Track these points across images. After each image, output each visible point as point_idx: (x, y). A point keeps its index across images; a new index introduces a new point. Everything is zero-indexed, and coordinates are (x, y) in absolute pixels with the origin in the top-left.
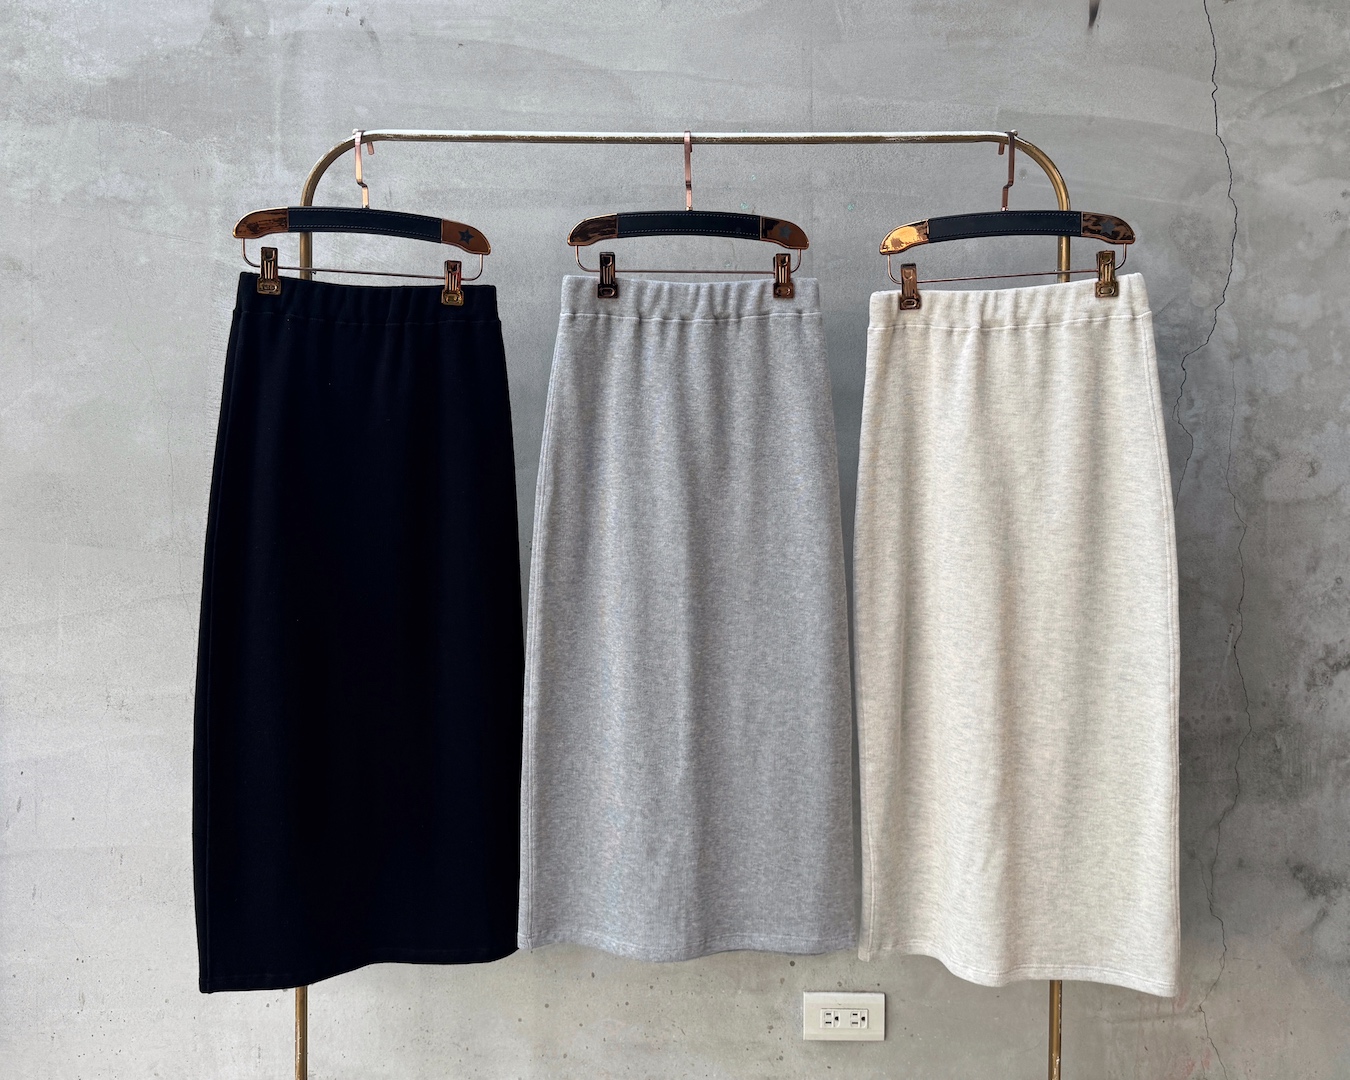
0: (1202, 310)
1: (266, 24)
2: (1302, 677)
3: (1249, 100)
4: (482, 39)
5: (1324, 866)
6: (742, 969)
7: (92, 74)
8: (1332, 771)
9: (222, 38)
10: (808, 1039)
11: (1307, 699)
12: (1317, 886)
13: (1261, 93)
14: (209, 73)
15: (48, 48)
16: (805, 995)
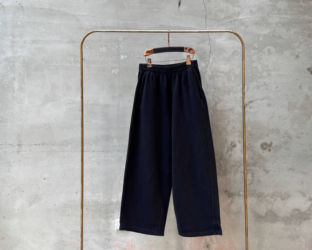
0: (203, 68)
2: (226, 149)
3: (213, 23)
4: (46, 8)
5: (232, 191)
6: (102, 214)
8: (233, 169)
11: (227, 153)
12: (230, 195)
13: (216, 21)
16: (116, 219)
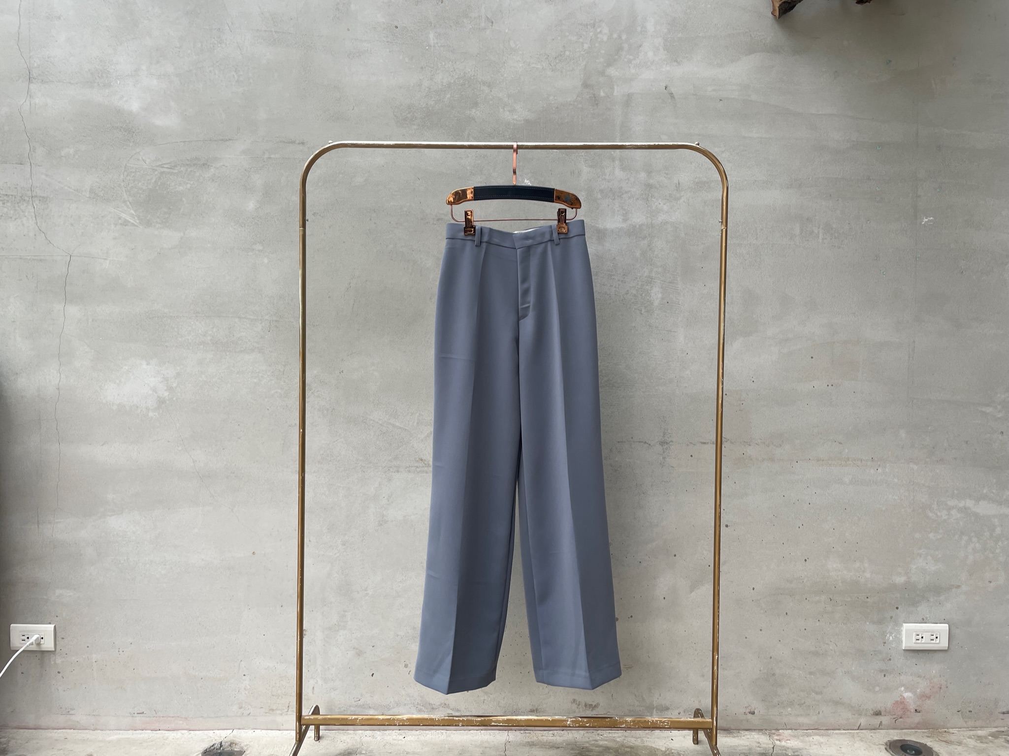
1: (613, 88)
4: (733, 97)
6: (869, 611)
7: (515, 117)
9: (588, 97)
10: (906, 649)
14: (580, 117)
15: (491, 102)
16: (904, 625)
